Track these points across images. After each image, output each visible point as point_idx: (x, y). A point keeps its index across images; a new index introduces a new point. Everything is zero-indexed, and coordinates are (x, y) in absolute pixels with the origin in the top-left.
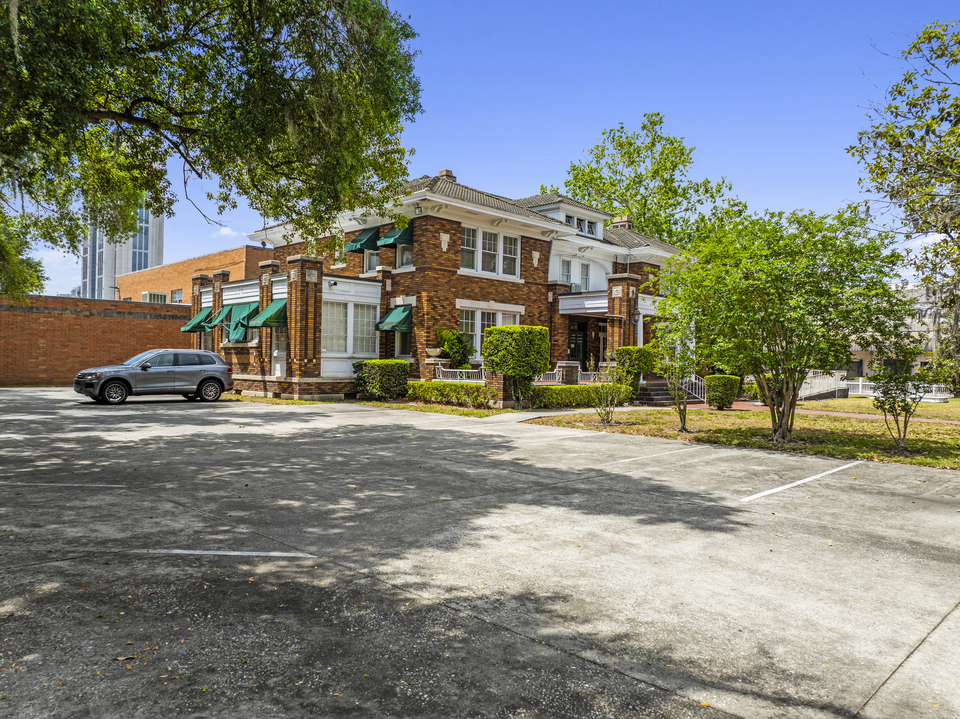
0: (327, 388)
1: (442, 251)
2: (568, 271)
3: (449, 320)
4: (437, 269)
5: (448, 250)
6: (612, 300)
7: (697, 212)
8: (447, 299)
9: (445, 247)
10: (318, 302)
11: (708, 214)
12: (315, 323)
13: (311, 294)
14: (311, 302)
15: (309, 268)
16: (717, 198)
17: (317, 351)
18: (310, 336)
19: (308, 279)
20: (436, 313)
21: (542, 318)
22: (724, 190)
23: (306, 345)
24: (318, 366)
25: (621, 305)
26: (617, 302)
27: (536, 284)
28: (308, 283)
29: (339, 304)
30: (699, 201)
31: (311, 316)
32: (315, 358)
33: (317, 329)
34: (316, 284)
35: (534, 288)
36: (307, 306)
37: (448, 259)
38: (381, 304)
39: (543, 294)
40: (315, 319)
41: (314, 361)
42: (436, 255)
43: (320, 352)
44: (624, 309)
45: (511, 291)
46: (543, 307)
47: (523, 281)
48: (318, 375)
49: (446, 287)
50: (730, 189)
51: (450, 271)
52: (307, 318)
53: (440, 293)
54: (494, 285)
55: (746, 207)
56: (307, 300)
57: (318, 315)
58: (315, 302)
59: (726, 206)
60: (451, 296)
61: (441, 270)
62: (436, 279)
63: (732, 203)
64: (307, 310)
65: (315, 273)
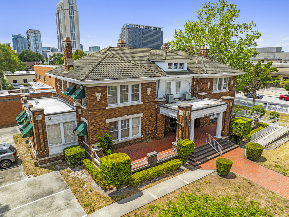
0: (53, 160)
1: (97, 101)
2: (170, 87)
3: (103, 129)
4: (95, 110)
5: (100, 100)
6: (179, 116)
7: (240, 37)
8: (101, 121)
9: (98, 99)
10: (44, 128)
11: (244, 37)
12: (43, 136)
13: (40, 125)
14: (40, 128)
15: (37, 115)
16: (249, 30)
17: (46, 146)
18: (42, 141)
19: (37, 119)
20: (96, 128)
21: (153, 115)
22: (253, 27)
23: (40, 146)
24: (48, 152)
25: (182, 119)
26: (181, 117)
27: (149, 102)
28: (37, 121)
29: (55, 125)
30: (241, 32)
31: (41, 134)
32: (45, 149)
33: (45, 138)
34: (41, 120)
35: (148, 104)
36: (38, 130)
37: (101, 104)
38: (77, 120)
39: (153, 105)
40: (43, 134)
41: (45, 151)
42: (94, 104)
43: (48, 147)
44: (183, 121)
45: (136, 108)
46: (153, 111)
47: (142, 103)
48: (49, 155)
49: (101, 116)
50: (255, 26)
51: (102, 109)
52: (39, 135)
53: (98, 120)
54: (127, 108)
55: (261, 35)
56: (38, 128)
57: (44, 132)
58: (42, 128)
59: (252, 34)
60: (103, 119)
61: (97, 109)
62: (95, 114)
63: (255, 33)
64: (38, 132)
65: (41, 115)
